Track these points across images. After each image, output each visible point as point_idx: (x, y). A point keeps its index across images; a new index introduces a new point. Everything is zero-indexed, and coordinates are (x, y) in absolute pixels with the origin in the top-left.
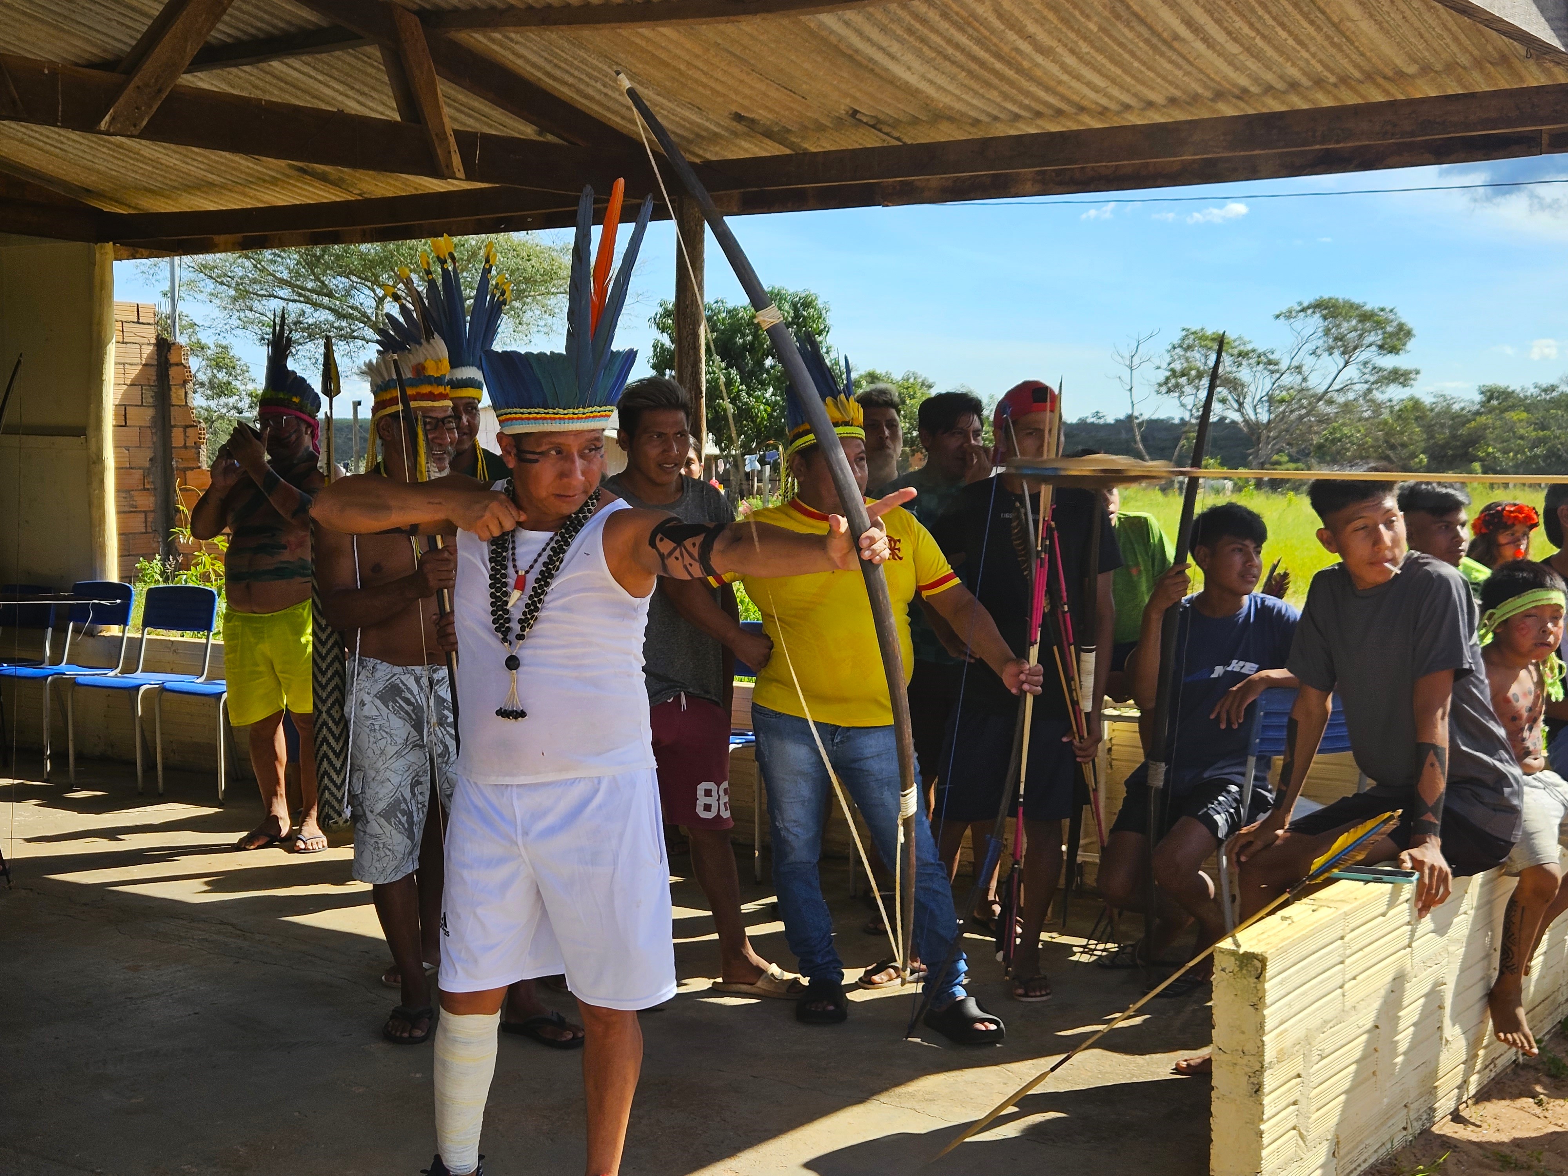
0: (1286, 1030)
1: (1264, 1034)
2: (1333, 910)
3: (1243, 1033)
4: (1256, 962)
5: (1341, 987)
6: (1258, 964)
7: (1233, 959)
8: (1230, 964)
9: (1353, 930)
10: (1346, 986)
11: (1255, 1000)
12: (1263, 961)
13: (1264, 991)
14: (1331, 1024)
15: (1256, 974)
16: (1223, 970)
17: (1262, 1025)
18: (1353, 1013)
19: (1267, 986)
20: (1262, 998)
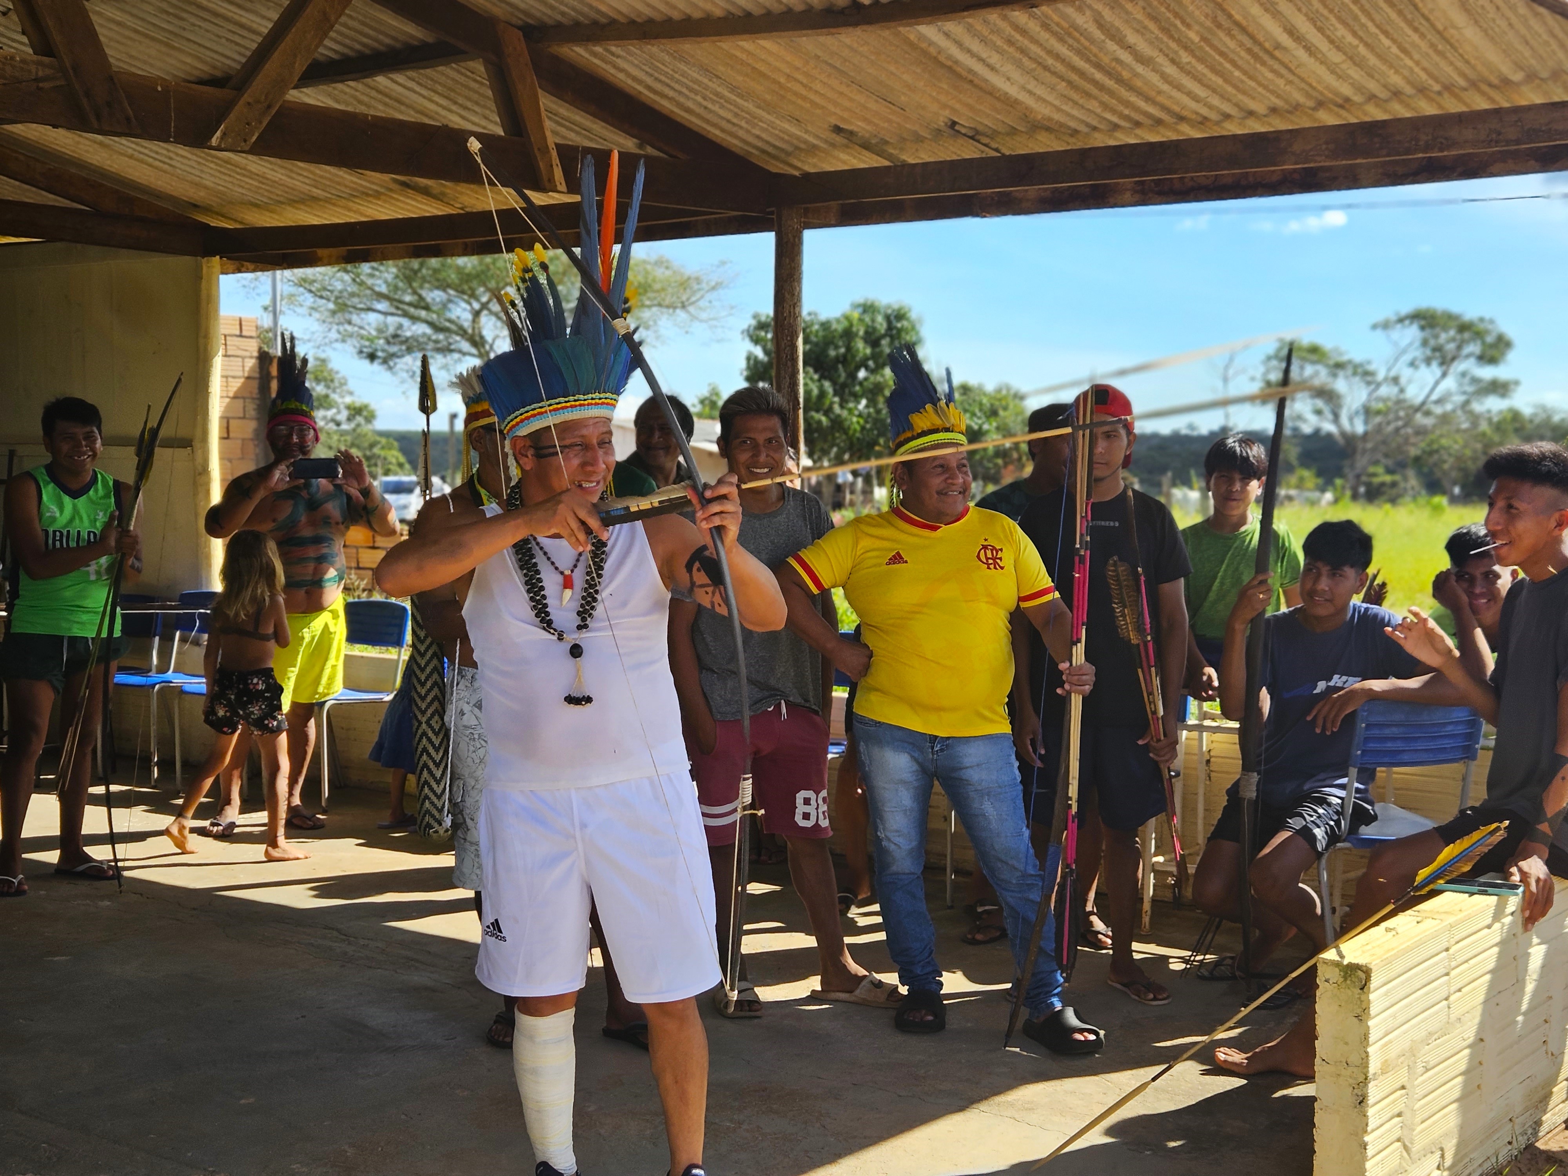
0: (1390, 1042)
1: (1368, 1045)
2: (1438, 921)
3: (1346, 1043)
4: (1360, 973)
5: (1446, 999)
6: (1363, 976)
7: (1337, 970)
8: (1334, 975)
9: (1457, 942)
10: (1452, 998)
11: (1359, 1011)
12: (1367, 971)
13: (1369, 1002)
14: (1436, 1036)
15: (1359, 985)
16: (1327, 981)
17: (1366, 1036)
18: (1458, 1025)
19: (1372, 997)
20: (1366, 1010)
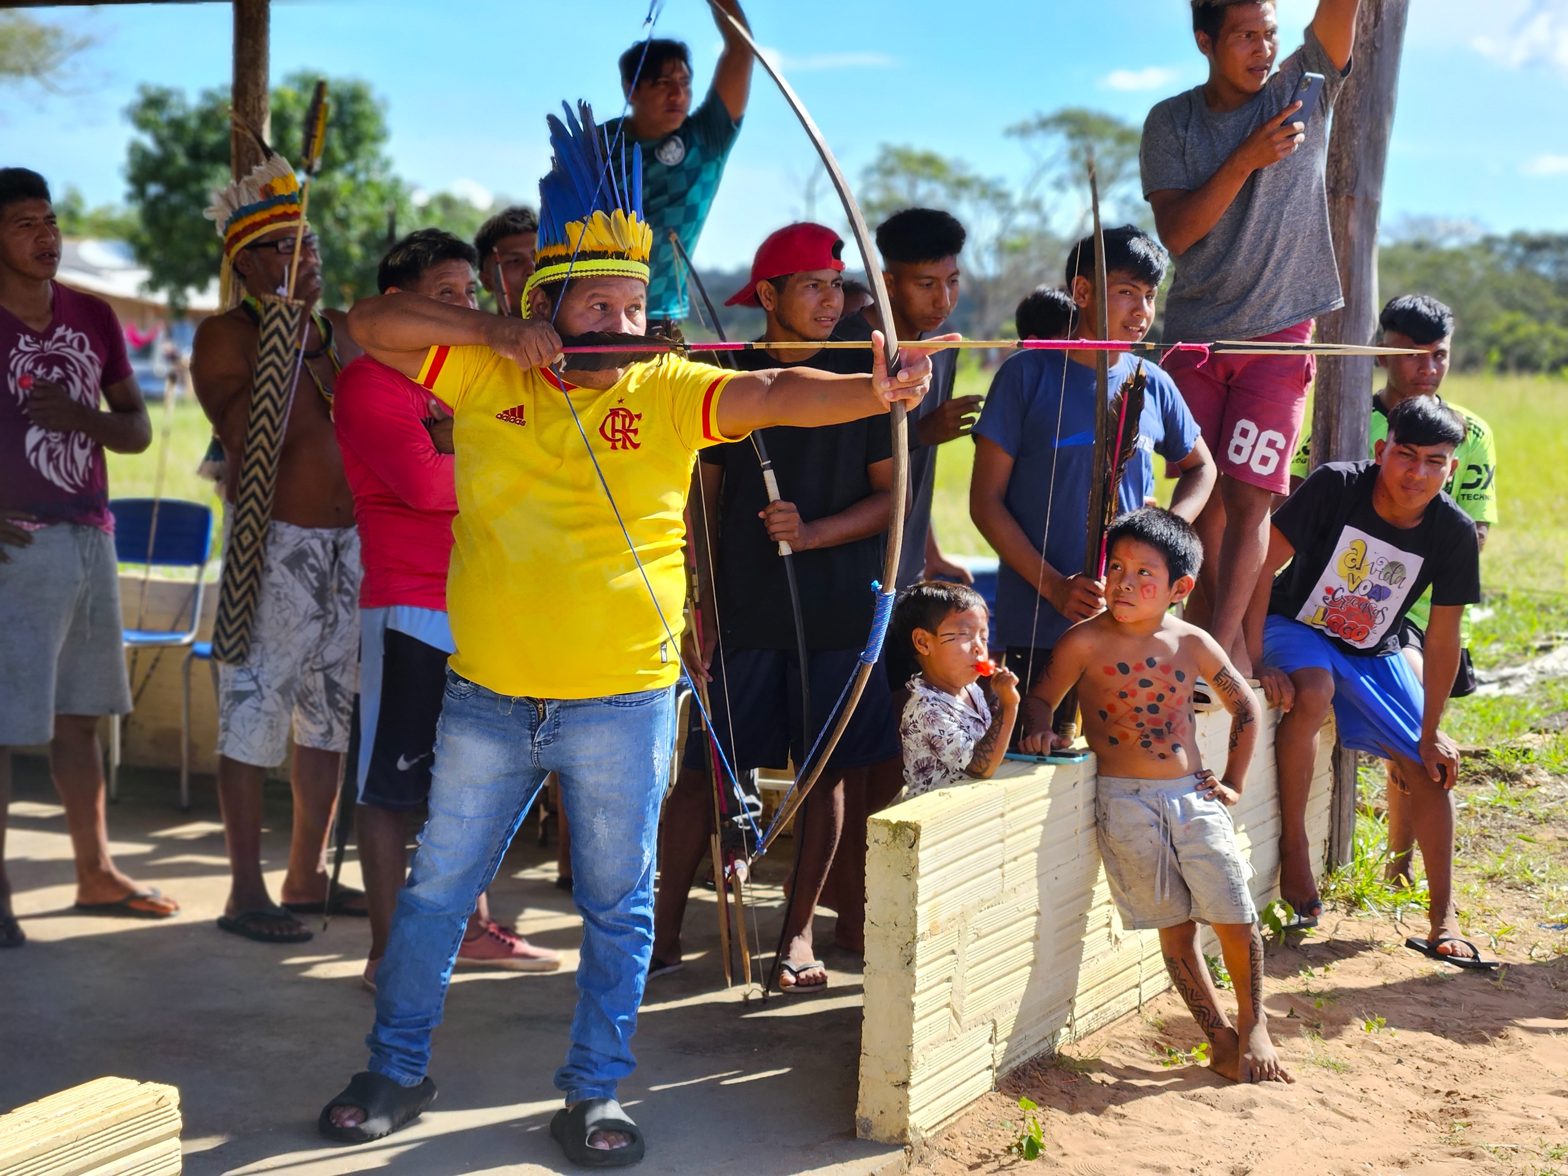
0: (940, 904)
1: (916, 905)
3: (895, 904)
4: (909, 831)
5: (1001, 866)
6: (911, 833)
7: (886, 829)
8: (884, 834)
9: (1013, 809)
10: (1006, 867)
11: (908, 870)
12: (916, 829)
13: (918, 861)
14: (989, 904)
15: (908, 843)
16: (876, 841)
17: (915, 895)
18: (1013, 895)
19: (921, 855)
20: (915, 868)
